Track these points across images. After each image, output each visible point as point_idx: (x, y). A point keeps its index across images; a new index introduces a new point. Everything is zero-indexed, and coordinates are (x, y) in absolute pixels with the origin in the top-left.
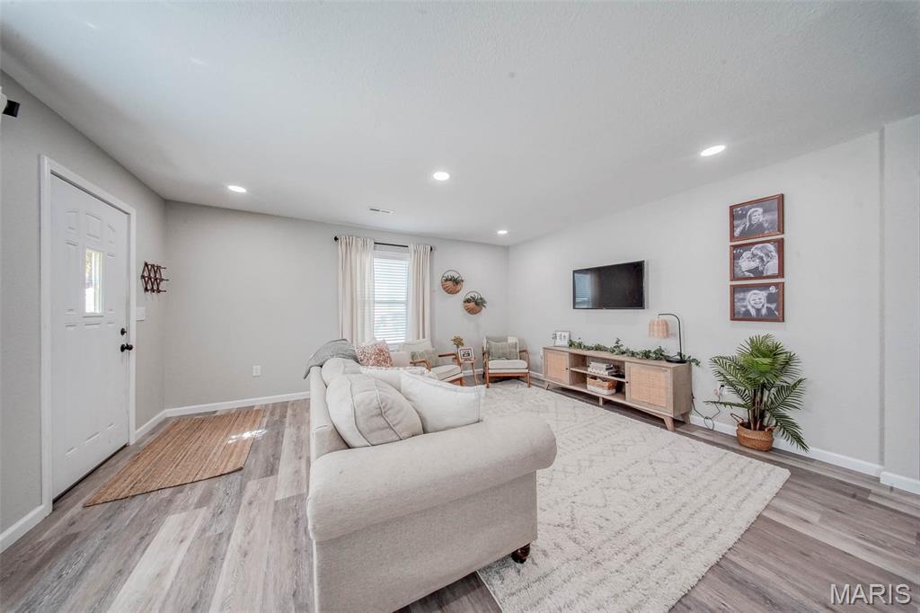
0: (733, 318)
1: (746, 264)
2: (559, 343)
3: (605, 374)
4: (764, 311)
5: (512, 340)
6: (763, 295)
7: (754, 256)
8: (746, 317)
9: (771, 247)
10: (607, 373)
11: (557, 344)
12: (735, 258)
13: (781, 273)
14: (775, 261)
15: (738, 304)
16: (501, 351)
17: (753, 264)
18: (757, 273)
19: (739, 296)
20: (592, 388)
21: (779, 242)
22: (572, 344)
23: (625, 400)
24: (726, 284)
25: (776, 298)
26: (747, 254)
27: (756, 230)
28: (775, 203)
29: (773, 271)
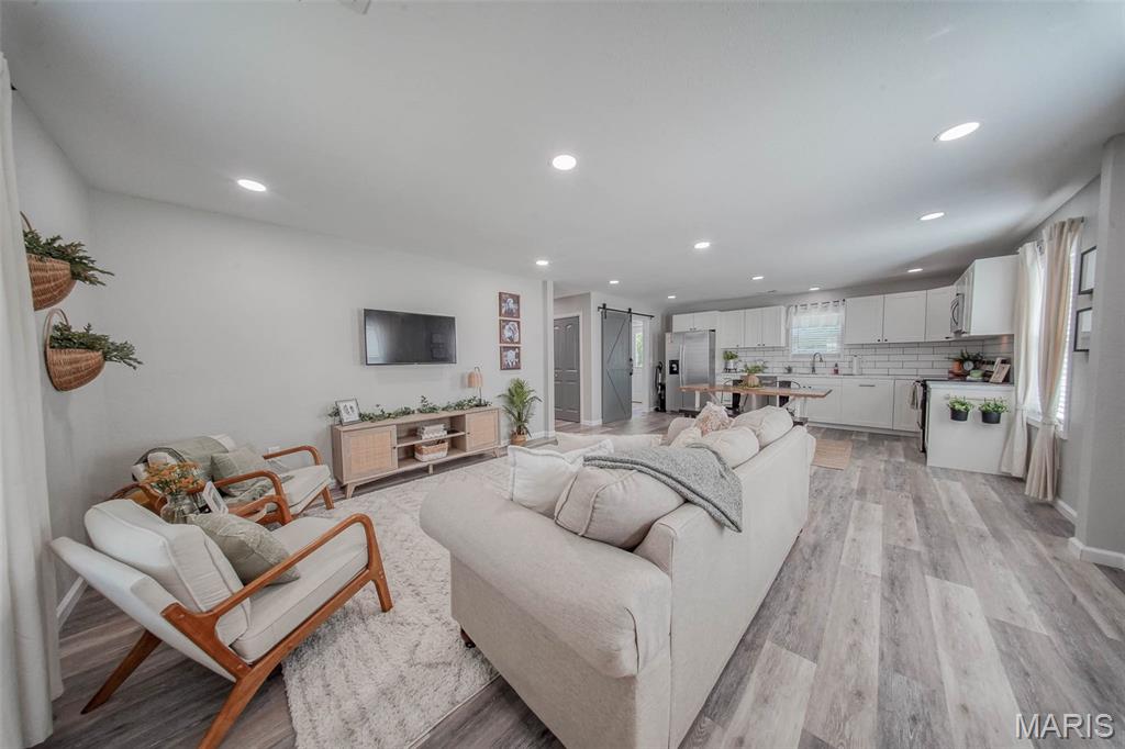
0: (502, 369)
2: (345, 418)
3: (443, 434)
4: (514, 364)
7: (509, 328)
8: (508, 368)
9: (516, 325)
10: (446, 432)
11: (343, 421)
12: (502, 328)
13: (519, 343)
14: (517, 334)
15: (504, 359)
17: (510, 334)
18: (511, 339)
19: (503, 353)
20: (431, 456)
21: (518, 323)
22: (363, 417)
23: (465, 451)
24: (498, 345)
25: (518, 356)
26: (507, 327)
27: (510, 313)
28: (517, 299)
29: (516, 340)
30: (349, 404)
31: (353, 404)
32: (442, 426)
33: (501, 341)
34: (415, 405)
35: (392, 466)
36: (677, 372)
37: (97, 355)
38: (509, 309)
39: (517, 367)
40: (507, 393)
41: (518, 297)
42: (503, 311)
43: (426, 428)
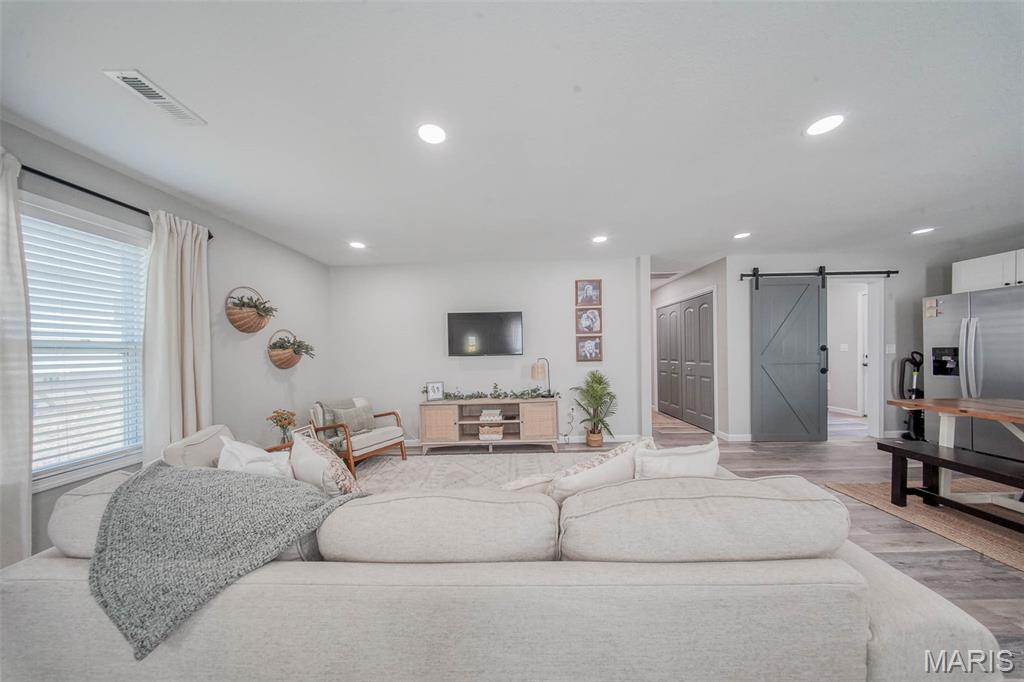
0: (578, 361)
1: (585, 323)
2: (432, 395)
3: (499, 419)
4: (594, 355)
5: (360, 403)
6: (593, 343)
7: (588, 317)
8: (585, 359)
9: (596, 312)
10: (501, 417)
11: (430, 398)
12: (578, 318)
13: (600, 332)
14: (598, 322)
15: (581, 350)
16: (356, 421)
17: (588, 323)
18: (590, 329)
19: (581, 344)
20: (486, 437)
21: (600, 310)
22: (447, 396)
23: (519, 438)
24: (574, 335)
25: (599, 346)
26: (585, 316)
27: (589, 300)
28: (597, 285)
29: (597, 328)
30: (436, 385)
31: (440, 385)
32: (499, 411)
33: (578, 331)
34: (489, 390)
35: (454, 439)
36: (955, 371)
37: (289, 352)
38: (590, 297)
39: (598, 358)
40: (584, 386)
41: (600, 282)
42: (579, 301)
43: (484, 412)
